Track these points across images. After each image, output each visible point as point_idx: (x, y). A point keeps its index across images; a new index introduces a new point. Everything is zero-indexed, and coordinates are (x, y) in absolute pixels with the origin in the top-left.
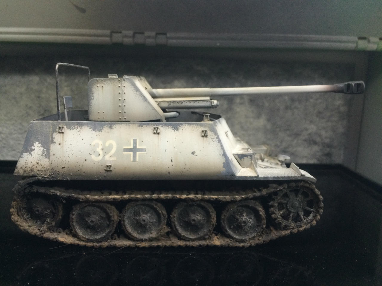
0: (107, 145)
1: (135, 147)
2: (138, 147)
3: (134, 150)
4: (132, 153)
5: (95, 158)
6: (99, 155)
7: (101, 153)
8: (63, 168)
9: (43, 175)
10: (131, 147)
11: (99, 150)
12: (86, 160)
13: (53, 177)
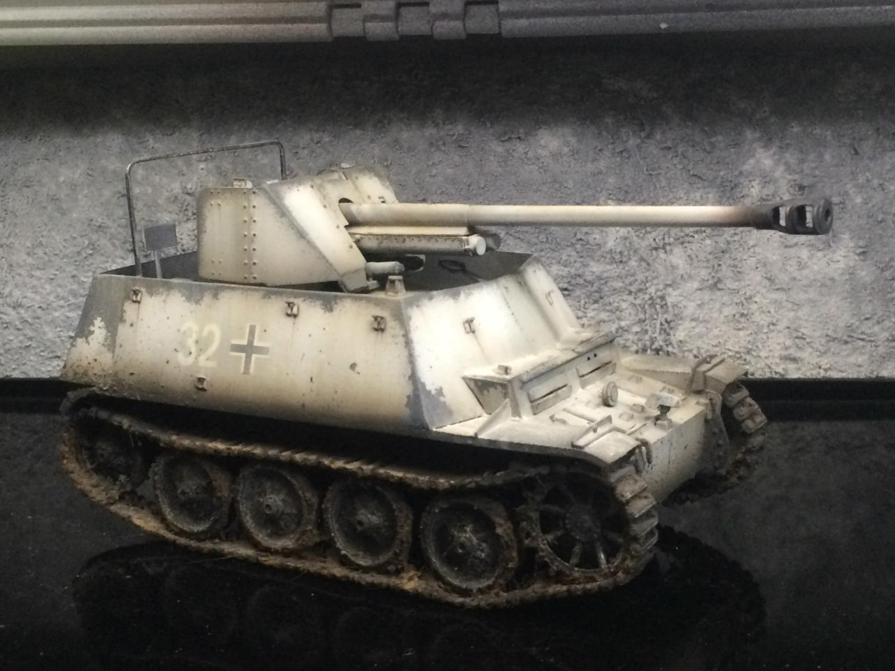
0: (205, 333)
1: (251, 342)
2: (256, 343)
3: (249, 349)
4: (243, 355)
5: (184, 360)
6: (190, 353)
7: (193, 350)
8: (132, 374)
9: (102, 385)
10: (245, 342)
11: (190, 342)
12: (168, 362)
13: (115, 391)
